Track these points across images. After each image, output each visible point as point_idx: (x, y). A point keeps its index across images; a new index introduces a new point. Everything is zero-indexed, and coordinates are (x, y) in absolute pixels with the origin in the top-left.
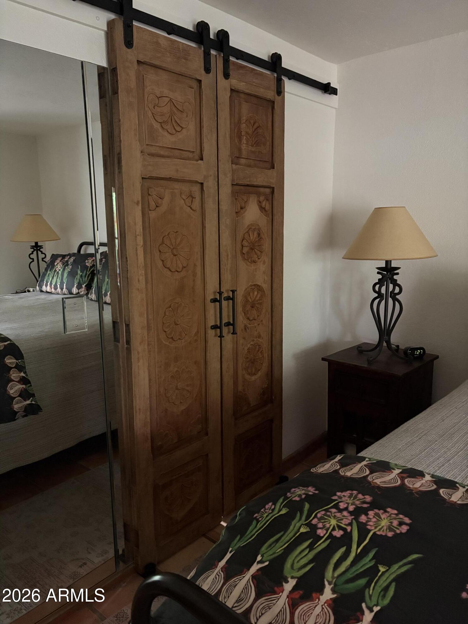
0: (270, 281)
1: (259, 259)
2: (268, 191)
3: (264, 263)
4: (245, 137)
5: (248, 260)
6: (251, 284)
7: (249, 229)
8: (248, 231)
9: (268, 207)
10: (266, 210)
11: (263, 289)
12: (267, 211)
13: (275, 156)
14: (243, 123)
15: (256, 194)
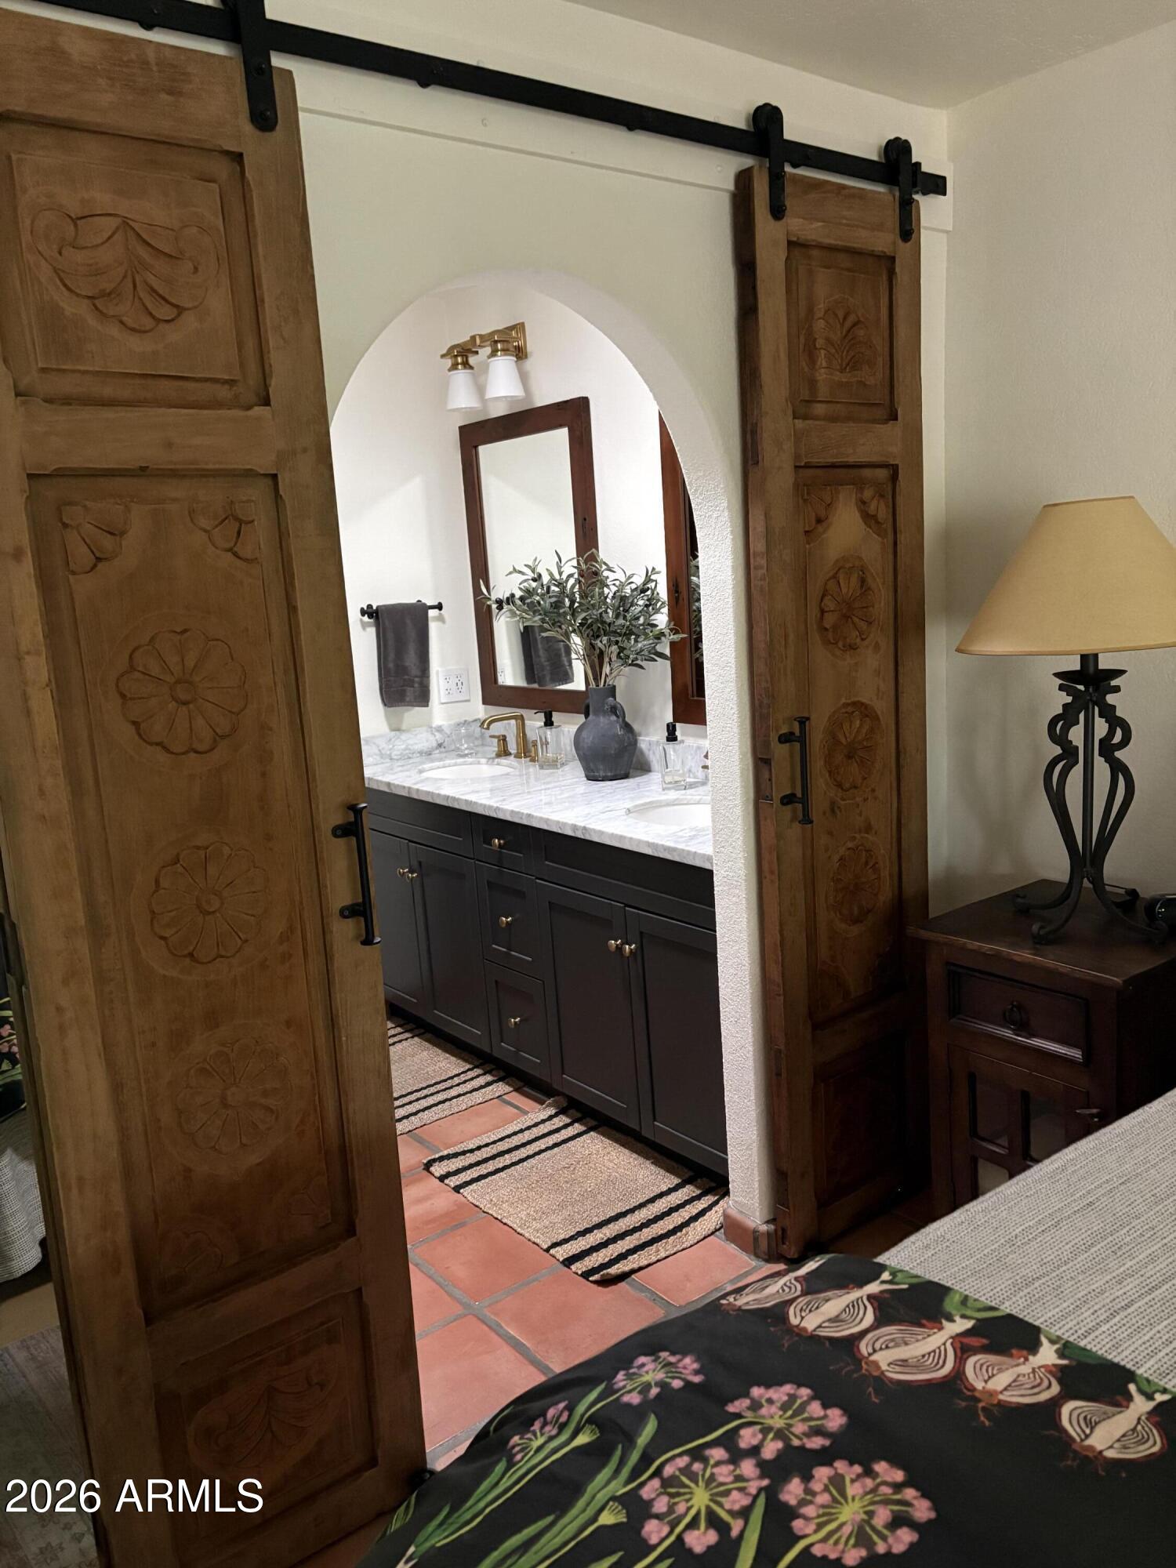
0: (892, 693)
1: (863, 639)
2: (882, 474)
3: (877, 647)
4: (823, 352)
5: (836, 643)
6: (843, 700)
7: (839, 569)
8: (836, 573)
9: (883, 513)
10: (880, 520)
11: (875, 712)
12: (882, 524)
13: (899, 389)
14: (820, 318)
15: (853, 484)
